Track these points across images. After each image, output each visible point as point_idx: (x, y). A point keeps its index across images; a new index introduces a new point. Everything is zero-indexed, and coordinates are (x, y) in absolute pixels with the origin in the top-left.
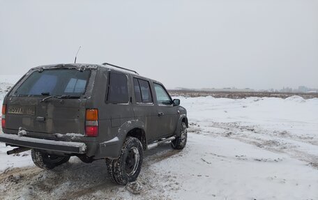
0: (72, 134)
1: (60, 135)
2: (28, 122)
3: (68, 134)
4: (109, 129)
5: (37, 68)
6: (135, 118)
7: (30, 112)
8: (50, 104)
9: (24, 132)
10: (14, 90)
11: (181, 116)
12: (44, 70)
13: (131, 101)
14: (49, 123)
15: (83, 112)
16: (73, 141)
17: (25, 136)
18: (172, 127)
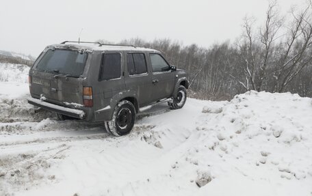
0: (75, 104)
1: (67, 104)
2: (46, 91)
3: (72, 103)
4: (102, 101)
5: (51, 46)
6: (127, 89)
7: (47, 84)
8: (59, 80)
9: (44, 98)
10: (35, 65)
11: (180, 80)
12: (56, 49)
13: (123, 75)
14: (60, 94)
15: (81, 88)
16: (76, 109)
17: (44, 101)
18: (168, 91)
